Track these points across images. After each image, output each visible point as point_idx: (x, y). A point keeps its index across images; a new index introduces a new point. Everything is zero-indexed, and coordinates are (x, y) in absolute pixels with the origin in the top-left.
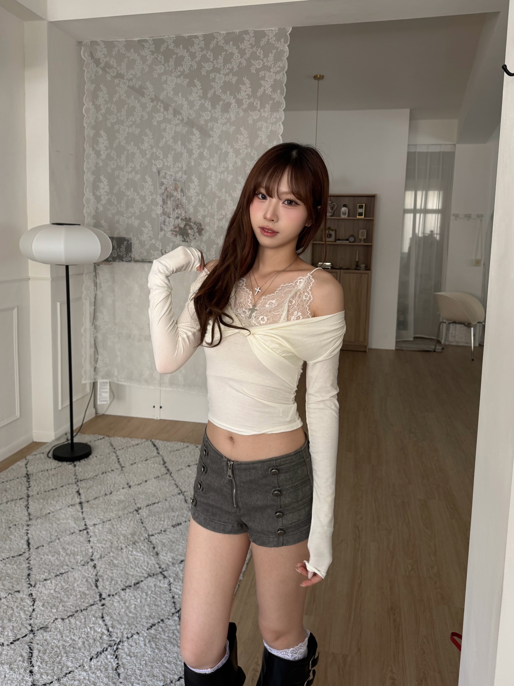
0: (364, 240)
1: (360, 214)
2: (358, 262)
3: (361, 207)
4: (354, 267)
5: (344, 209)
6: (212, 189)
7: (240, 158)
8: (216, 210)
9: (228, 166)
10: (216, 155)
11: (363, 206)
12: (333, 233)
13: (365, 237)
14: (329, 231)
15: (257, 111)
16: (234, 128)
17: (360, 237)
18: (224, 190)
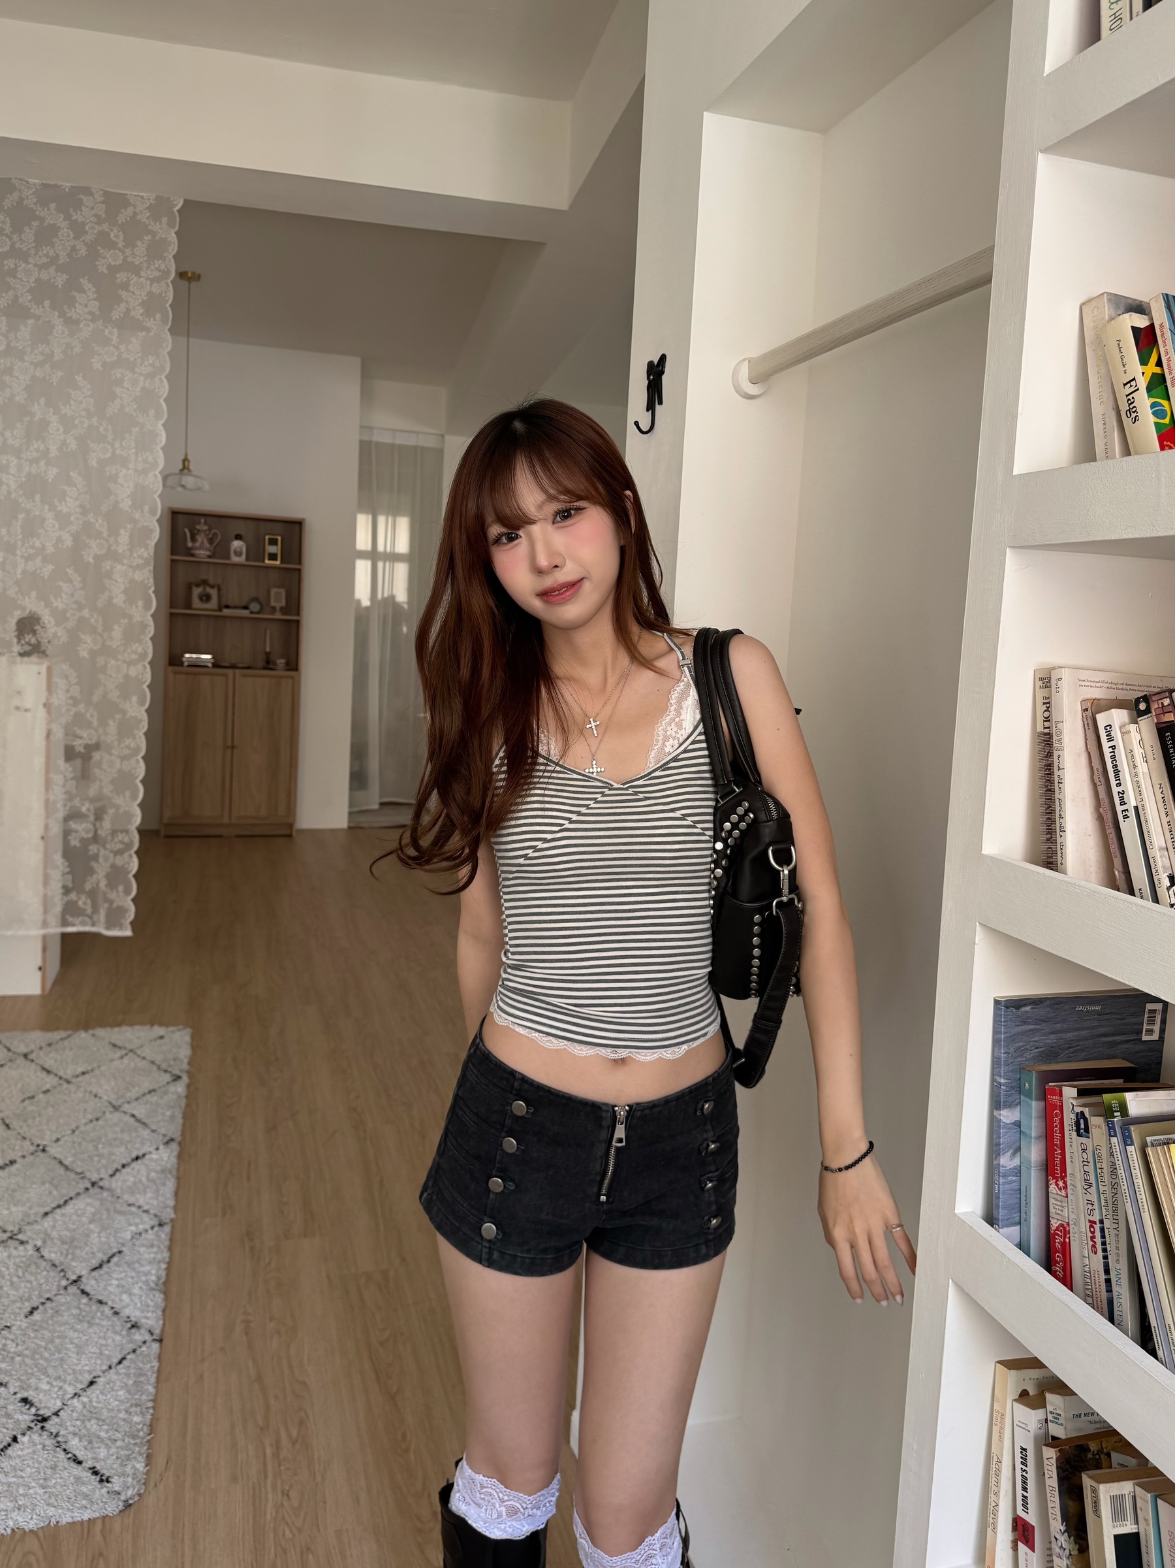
0: (282, 609)
1: (273, 557)
2: (268, 654)
3: (273, 542)
4: (261, 663)
5: (236, 544)
6: (9, 493)
7: (73, 435)
8: (20, 536)
9: (48, 449)
10: (18, 425)
11: (277, 540)
12: (213, 592)
13: (283, 603)
14: (205, 589)
15: (111, 348)
16: (60, 374)
17: (273, 604)
18: (38, 497)
